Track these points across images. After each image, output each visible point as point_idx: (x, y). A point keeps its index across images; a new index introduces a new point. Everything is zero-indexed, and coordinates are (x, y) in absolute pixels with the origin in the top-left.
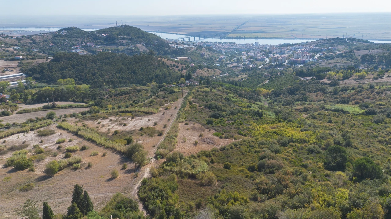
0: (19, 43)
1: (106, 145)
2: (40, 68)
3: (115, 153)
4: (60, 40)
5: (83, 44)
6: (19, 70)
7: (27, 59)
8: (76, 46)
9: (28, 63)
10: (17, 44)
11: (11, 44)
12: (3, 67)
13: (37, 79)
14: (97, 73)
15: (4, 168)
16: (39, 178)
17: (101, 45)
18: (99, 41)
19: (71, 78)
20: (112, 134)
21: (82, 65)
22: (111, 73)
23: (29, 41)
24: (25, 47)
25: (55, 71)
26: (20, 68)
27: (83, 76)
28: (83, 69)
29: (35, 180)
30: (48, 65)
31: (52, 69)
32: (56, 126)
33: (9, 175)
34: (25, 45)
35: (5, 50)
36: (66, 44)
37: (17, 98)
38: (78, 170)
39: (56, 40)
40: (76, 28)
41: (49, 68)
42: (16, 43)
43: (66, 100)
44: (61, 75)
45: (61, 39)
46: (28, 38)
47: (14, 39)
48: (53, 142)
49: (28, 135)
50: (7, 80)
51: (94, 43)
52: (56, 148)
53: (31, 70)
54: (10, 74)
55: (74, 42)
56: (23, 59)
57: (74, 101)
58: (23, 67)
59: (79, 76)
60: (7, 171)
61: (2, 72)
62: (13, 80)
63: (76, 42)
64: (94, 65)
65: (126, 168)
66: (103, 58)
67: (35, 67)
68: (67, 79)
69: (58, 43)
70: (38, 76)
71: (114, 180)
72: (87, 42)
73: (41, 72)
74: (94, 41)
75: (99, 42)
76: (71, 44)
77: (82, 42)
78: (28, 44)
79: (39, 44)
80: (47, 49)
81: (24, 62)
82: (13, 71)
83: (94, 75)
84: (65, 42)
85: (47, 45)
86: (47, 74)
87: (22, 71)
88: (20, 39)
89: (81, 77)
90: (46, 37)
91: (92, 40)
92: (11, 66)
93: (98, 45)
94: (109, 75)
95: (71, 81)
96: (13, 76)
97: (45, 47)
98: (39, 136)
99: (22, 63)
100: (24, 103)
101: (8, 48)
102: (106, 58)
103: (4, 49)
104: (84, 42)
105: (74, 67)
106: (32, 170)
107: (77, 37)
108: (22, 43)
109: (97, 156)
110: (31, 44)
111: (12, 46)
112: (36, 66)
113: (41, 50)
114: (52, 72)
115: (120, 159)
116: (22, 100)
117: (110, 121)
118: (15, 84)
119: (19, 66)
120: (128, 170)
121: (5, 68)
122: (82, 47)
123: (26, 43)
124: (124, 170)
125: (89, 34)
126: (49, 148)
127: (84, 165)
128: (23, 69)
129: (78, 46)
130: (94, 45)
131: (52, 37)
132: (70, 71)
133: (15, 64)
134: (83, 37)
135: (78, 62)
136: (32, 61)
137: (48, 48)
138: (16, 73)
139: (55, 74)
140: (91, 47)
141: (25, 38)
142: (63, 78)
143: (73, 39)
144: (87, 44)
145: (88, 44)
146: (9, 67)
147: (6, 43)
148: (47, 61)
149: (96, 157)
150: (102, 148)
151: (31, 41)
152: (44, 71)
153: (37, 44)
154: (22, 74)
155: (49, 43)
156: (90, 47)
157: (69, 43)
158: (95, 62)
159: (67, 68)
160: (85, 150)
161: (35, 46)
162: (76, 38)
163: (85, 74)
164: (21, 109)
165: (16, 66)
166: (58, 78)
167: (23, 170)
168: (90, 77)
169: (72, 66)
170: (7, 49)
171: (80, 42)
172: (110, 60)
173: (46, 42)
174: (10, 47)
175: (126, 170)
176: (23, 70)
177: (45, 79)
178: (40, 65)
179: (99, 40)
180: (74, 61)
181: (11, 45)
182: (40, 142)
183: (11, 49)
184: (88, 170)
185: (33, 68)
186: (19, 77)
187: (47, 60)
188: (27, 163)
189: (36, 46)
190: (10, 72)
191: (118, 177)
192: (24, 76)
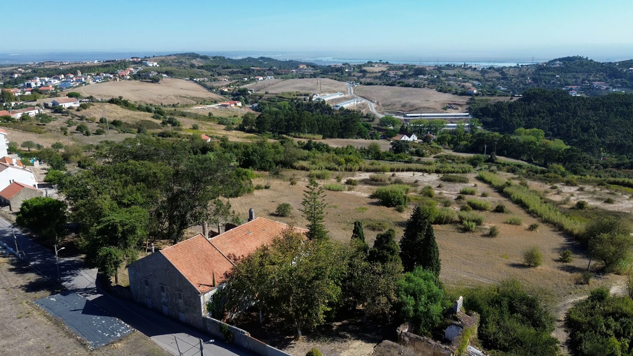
0: (482, 77)
1: (545, 216)
2: (496, 109)
3: (557, 233)
4: (546, 75)
5: (585, 83)
6: (467, 109)
7: (483, 95)
8: (570, 87)
9: (481, 101)
10: (480, 77)
11: (471, 77)
12: (447, 102)
13: (486, 125)
14: (593, 128)
15: (369, 198)
16: (401, 222)
17: (622, 87)
18: (619, 80)
19: (538, 128)
20: (569, 207)
21: (568, 111)
22: (623, 132)
23: (497, 74)
24: (489, 83)
25: (518, 115)
26: (468, 106)
27: (563, 129)
28: (568, 118)
29: (394, 223)
30: (510, 105)
31: (514, 111)
32: (476, 176)
33: (367, 206)
34: (489, 81)
35: (460, 85)
36: (553, 83)
37: (446, 141)
38: (467, 234)
39: (539, 75)
40: (580, 58)
41: (510, 111)
42: (477, 77)
43: (517, 158)
44: (526, 122)
45: (548, 73)
46: (497, 71)
47: (478, 71)
48: (455, 191)
49: (429, 176)
50: (445, 119)
51: (608, 83)
52: (454, 198)
53: (482, 110)
54: (452, 113)
55: (569, 80)
56: (477, 95)
57: (529, 161)
58: (473, 104)
59: (556, 129)
60: (371, 202)
61: (443, 109)
62: (453, 121)
63: (574, 80)
64: (591, 113)
65: (566, 262)
66: (615, 102)
67: (489, 107)
68: (532, 130)
69: (541, 79)
70: (490, 119)
71: (527, 270)
72: (595, 81)
73: (496, 115)
74: (609, 80)
75: (617, 82)
76: (563, 82)
77: (584, 80)
78: (494, 79)
79: (511, 80)
80: (520, 89)
81: (476, 98)
82: (457, 109)
83: (585, 130)
84: (553, 80)
85: (521, 82)
86: (503, 118)
87: (469, 110)
88: (485, 71)
89: (558, 130)
90: (525, 70)
91: (604, 78)
92: (457, 103)
93: (615, 88)
94: (617, 134)
95: (538, 134)
96: (455, 116)
97: (518, 85)
98: (442, 180)
99: (474, 100)
100: (452, 149)
101: (466, 82)
102: (621, 105)
103: (459, 83)
104: (589, 81)
105: (551, 112)
106: (400, 210)
107: (577, 72)
108: (486, 77)
109: (518, 226)
110: (498, 79)
111: (471, 81)
112: (491, 105)
113: (510, 89)
114: (512, 116)
115: (563, 244)
116: (452, 145)
117: (578, 190)
118: (454, 126)
119: (468, 103)
120: (569, 267)
121: (449, 104)
122: (582, 89)
123: (492, 78)
124: (560, 264)
125: (602, 66)
126: (445, 195)
127: (483, 230)
128: (472, 107)
129: (574, 87)
130: (605, 87)
131: (534, 70)
132: (543, 118)
133: (464, 100)
134: (588, 72)
135: (561, 106)
136: (488, 98)
137: (521, 86)
138: (461, 113)
139: (516, 120)
140: (599, 89)
141: (493, 71)
142: (526, 128)
143: (569, 75)
144: (592, 84)
145: (596, 84)
146: (454, 104)
147: (465, 76)
148: (510, 101)
149: (514, 226)
150: (536, 219)
151: (500, 76)
152: (501, 113)
153: (508, 80)
154: (468, 114)
155: (527, 79)
156: (597, 89)
157: (560, 81)
158: (595, 109)
159: (539, 113)
160: (501, 214)
161: (503, 83)
162: (575, 74)
163: (568, 127)
164: (444, 154)
165: (465, 103)
166: (519, 125)
167: (388, 206)
168: (576, 132)
169: (549, 111)
170: (463, 84)
171: (579, 81)
172: (628, 109)
173: (522, 77)
174: (468, 81)
175: (565, 264)
176: (472, 109)
177: (499, 127)
178: (499, 105)
179: (621, 77)
180: (556, 104)
181: (470, 79)
182: (438, 187)
183: (468, 85)
184: (486, 240)
185: (486, 107)
186: (462, 118)
187: (511, 99)
188: (399, 198)
189: (505, 83)
190: (453, 110)
191: (539, 268)
192: (470, 117)
